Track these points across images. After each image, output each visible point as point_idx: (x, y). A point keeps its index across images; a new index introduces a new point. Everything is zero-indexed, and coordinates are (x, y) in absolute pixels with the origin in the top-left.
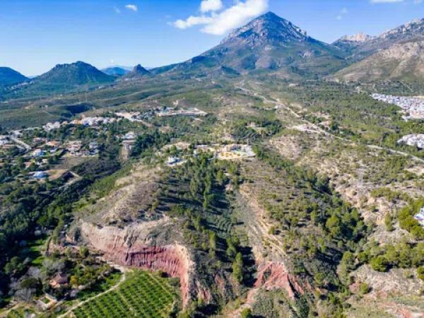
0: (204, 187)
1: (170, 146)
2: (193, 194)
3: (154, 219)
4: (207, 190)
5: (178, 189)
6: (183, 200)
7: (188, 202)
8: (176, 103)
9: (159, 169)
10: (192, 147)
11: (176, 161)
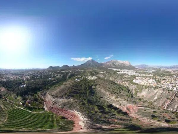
0: (86, 88)
1: (77, 76)
2: (83, 90)
3: (66, 99)
4: (88, 89)
5: (78, 89)
6: (80, 93)
7: (81, 93)
8: (79, 69)
9: (73, 82)
10: (82, 77)
11: (78, 80)
